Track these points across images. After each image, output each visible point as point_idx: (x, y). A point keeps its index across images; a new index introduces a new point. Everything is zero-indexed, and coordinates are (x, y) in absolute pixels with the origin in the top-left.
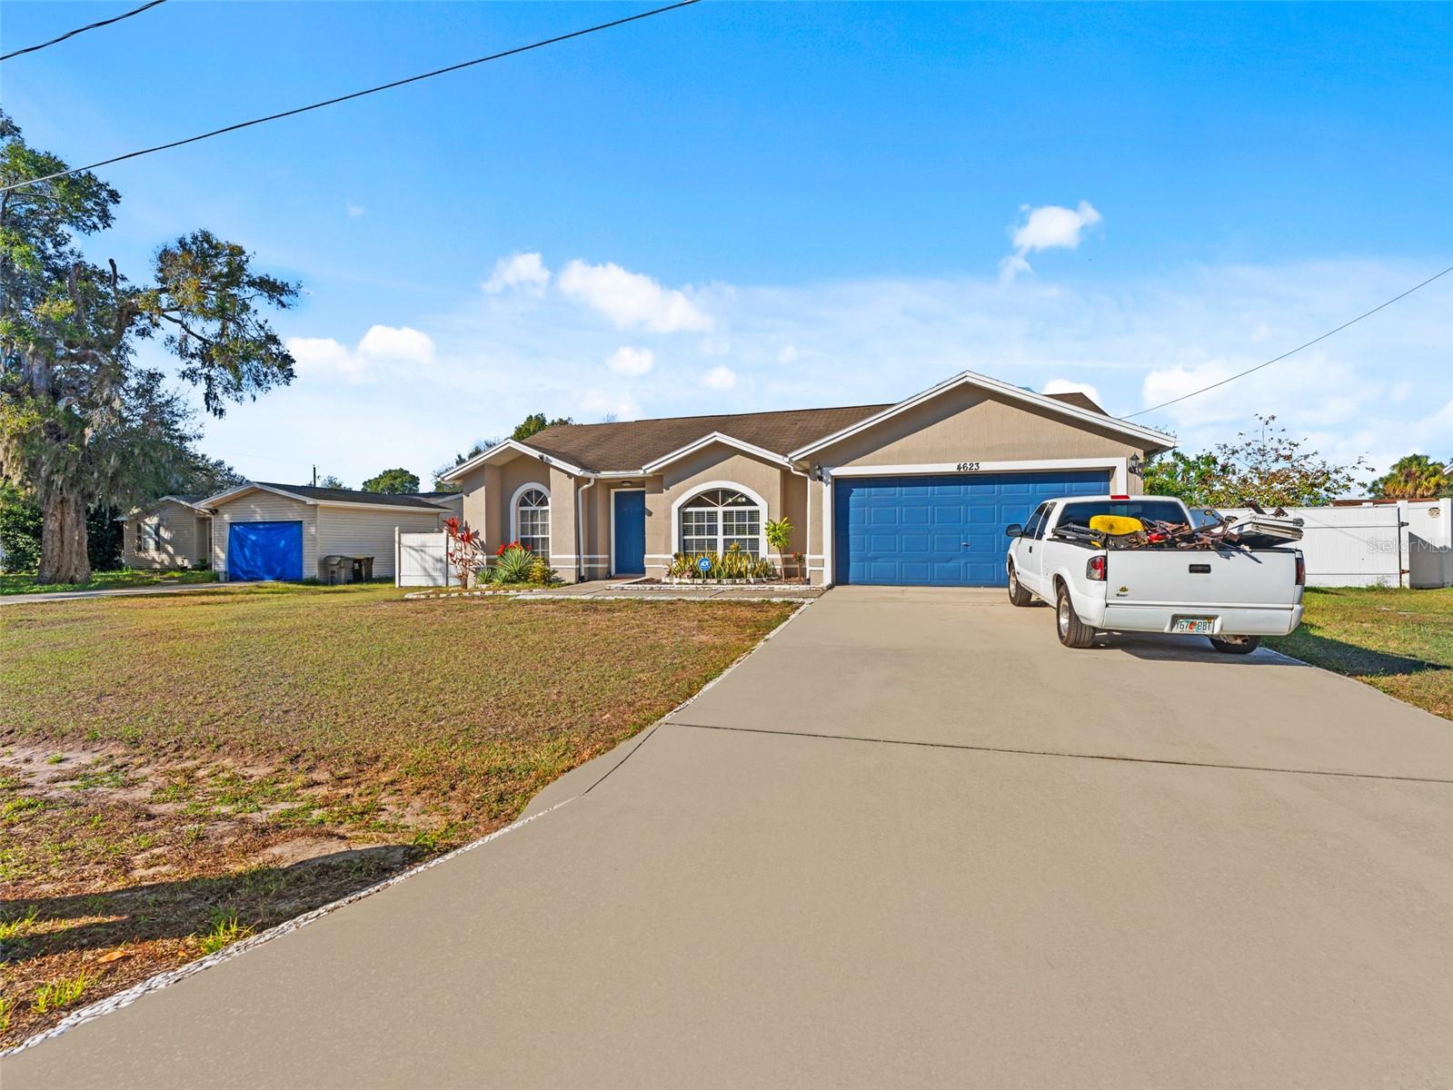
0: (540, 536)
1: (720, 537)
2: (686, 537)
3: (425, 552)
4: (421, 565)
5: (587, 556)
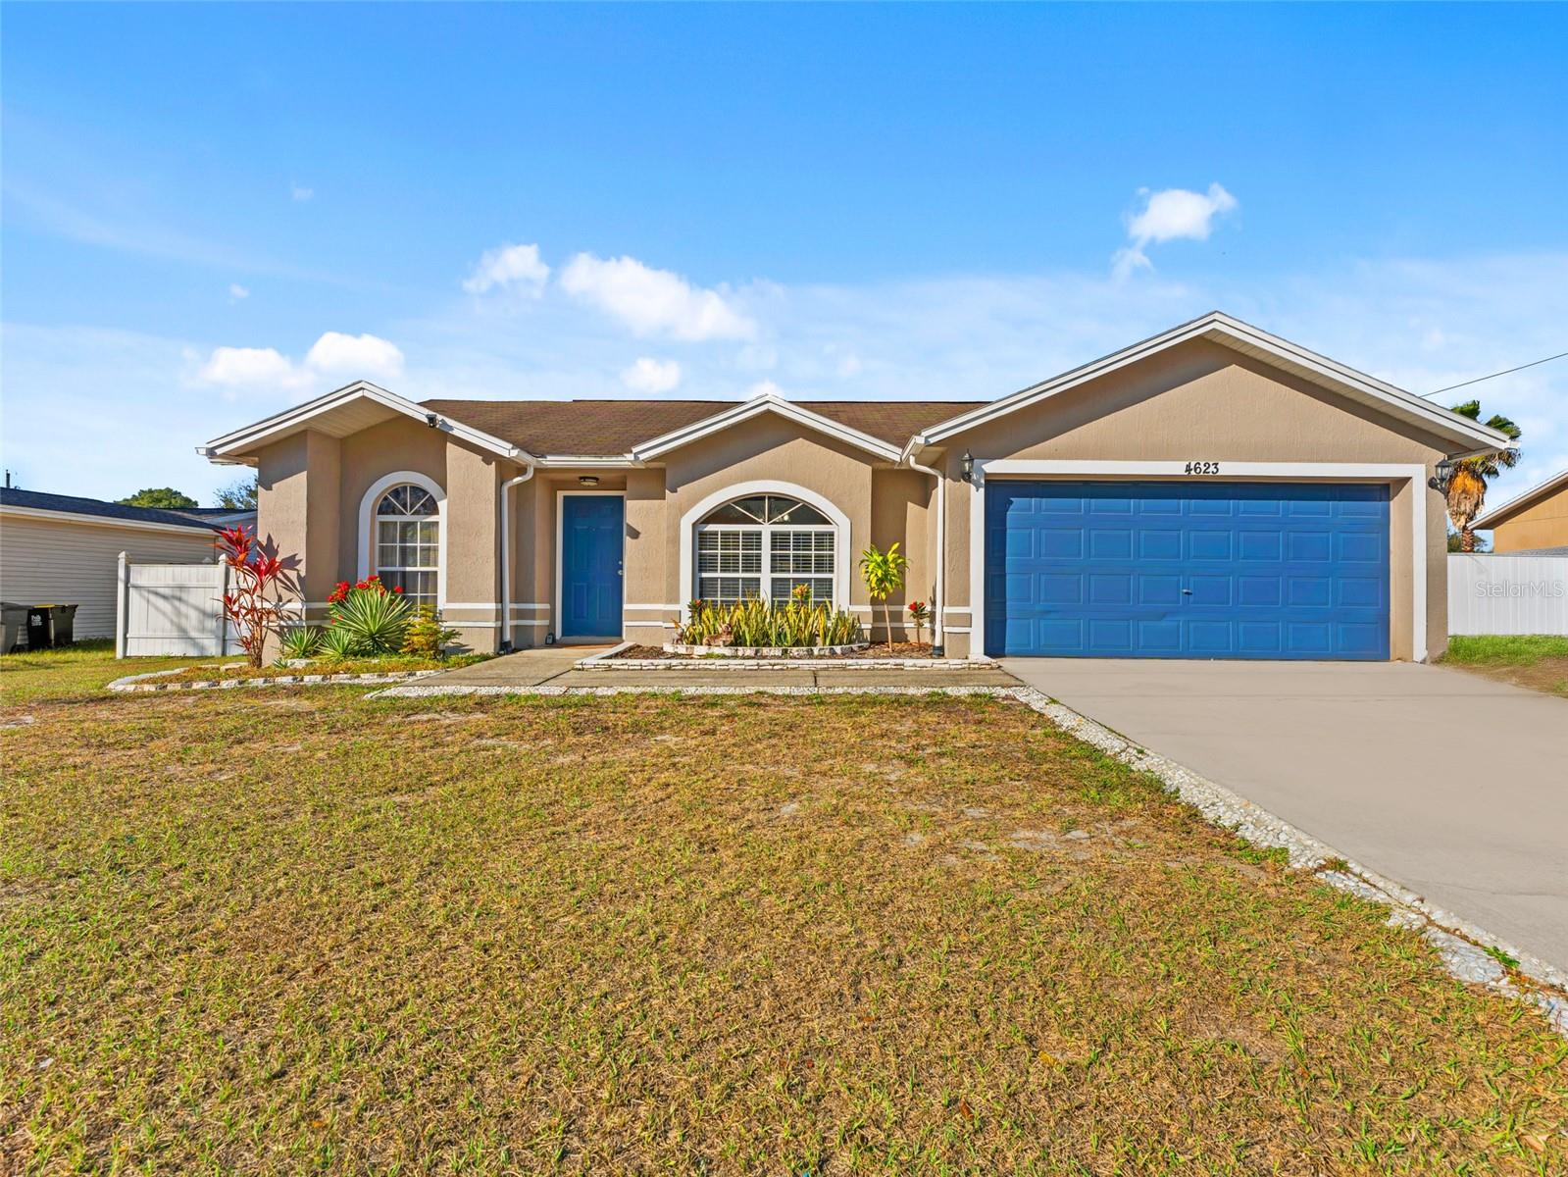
0: (419, 568)
1: (766, 576)
2: (705, 575)
3: (180, 599)
4: (172, 622)
5: (515, 606)
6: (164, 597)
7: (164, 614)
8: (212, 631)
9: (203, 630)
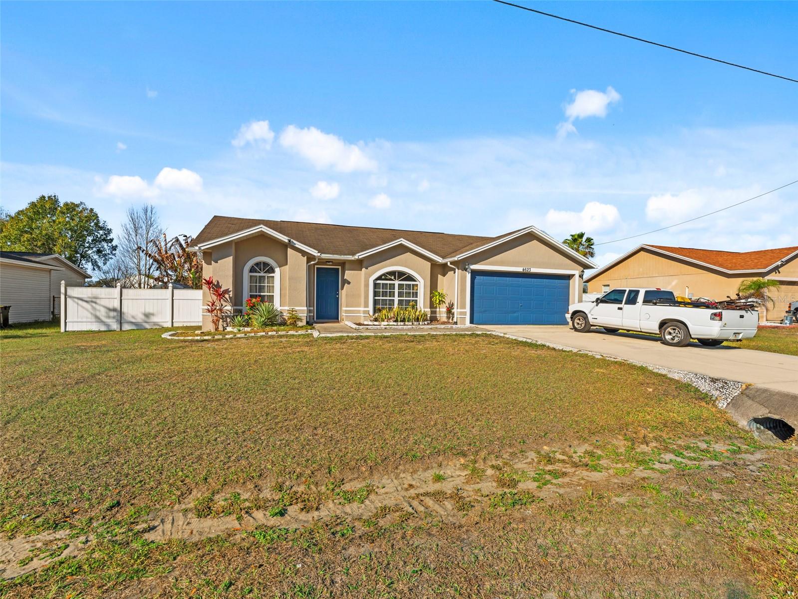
1: (396, 299)
3: (95, 303)
4: (92, 314)
6: (87, 302)
7: (87, 310)
8: (114, 317)
9: (109, 317)
